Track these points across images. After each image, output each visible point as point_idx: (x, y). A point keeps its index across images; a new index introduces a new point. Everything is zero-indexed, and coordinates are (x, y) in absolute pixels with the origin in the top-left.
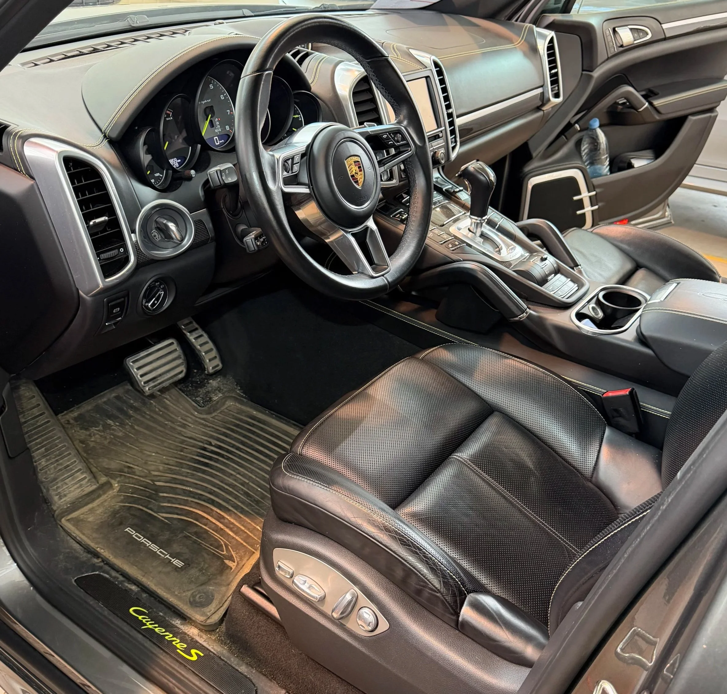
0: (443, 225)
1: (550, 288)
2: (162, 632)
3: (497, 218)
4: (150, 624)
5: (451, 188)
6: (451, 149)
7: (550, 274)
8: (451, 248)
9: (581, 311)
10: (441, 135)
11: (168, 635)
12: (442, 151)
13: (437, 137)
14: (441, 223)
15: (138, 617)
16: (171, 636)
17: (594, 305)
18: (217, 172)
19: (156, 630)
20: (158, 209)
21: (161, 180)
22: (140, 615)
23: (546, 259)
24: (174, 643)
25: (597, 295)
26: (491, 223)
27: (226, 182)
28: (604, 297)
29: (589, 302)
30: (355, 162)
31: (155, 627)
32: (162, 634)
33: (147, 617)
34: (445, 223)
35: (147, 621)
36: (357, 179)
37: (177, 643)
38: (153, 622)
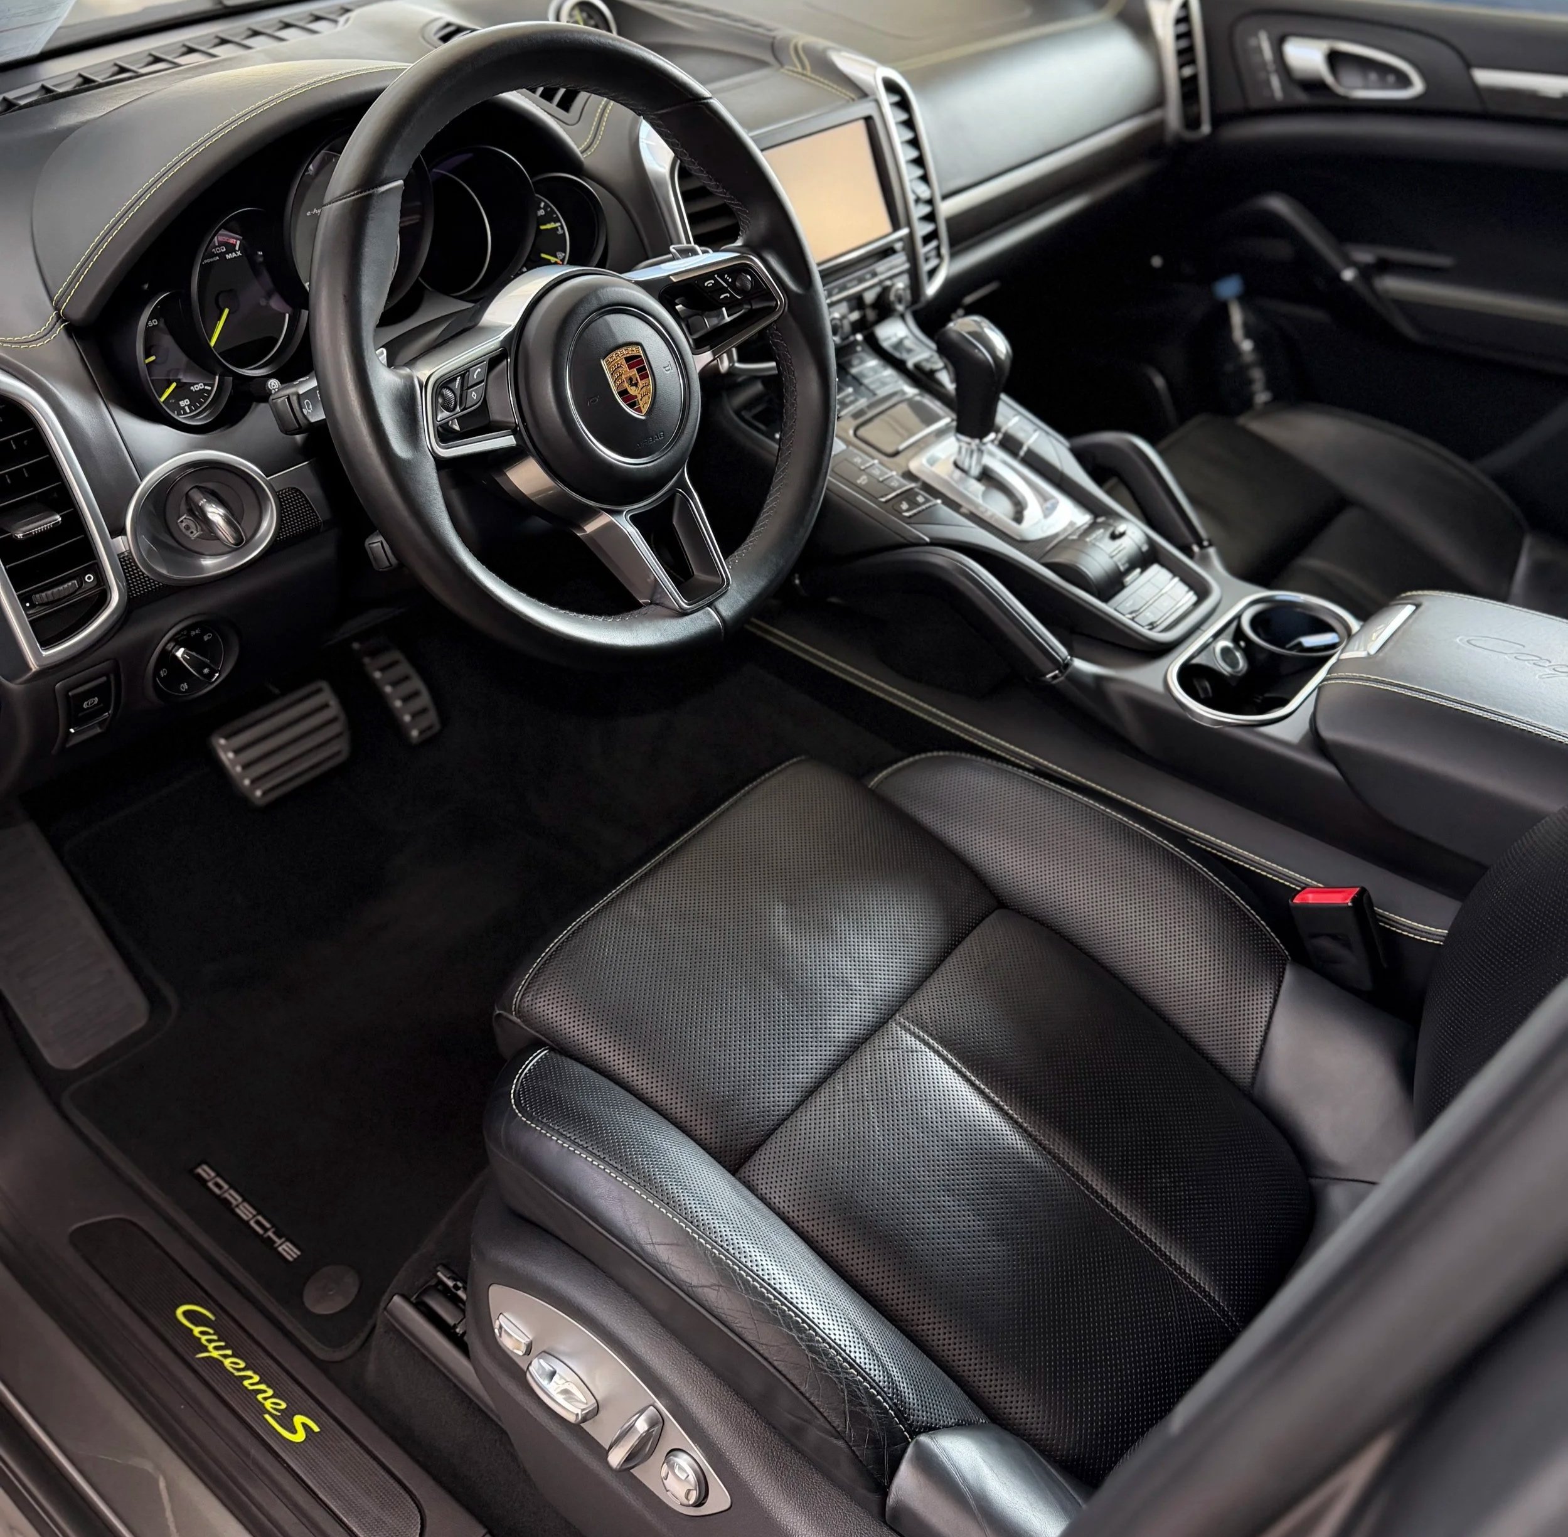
0: (896, 454)
1: (1128, 605)
2: (239, 1370)
3: (1024, 431)
4: (216, 1348)
5: (927, 360)
6: (924, 277)
7: (1128, 571)
8: (907, 511)
9: (1195, 661)
10: (898, 246)
11: (251, 1378)
12: (901, 284)
13: (890, 252)
14: (890, 449)
15: (191, 1331)
16: (256, 1378)
17: (1230, 645)
18: (288, 399)
19: (227, 1362)
20: (191, 470)
21: (206, 399)
22: (197, 1325)
23: (1122, 535)
24: (260, 1397)
25: (1238, 617)
26: (1010, 445)
27: (313, 420)
28: (1255, 622)
29: (1216, 636)
30: (628, 359)
31: (226, 1356)
32: (237, 1374)
33: (211, 1331)
34: (901, 447)
35: (210, 1341)
36: (636, 397)
37: (265, 1399)
38: (222, 1344)
